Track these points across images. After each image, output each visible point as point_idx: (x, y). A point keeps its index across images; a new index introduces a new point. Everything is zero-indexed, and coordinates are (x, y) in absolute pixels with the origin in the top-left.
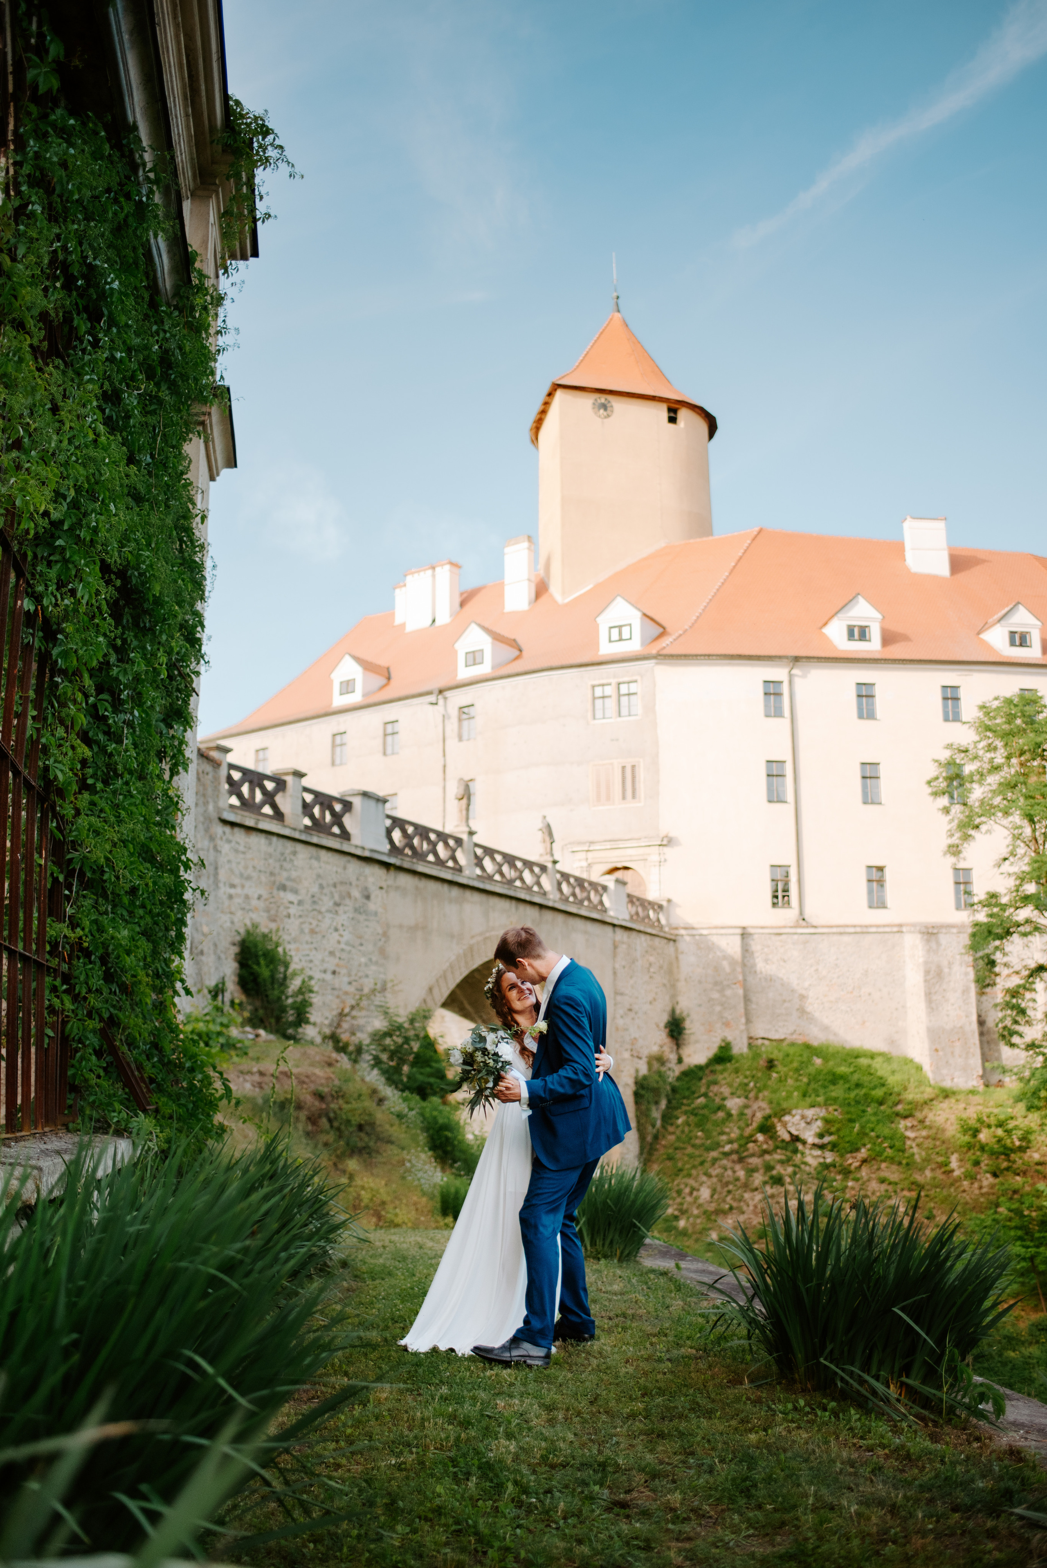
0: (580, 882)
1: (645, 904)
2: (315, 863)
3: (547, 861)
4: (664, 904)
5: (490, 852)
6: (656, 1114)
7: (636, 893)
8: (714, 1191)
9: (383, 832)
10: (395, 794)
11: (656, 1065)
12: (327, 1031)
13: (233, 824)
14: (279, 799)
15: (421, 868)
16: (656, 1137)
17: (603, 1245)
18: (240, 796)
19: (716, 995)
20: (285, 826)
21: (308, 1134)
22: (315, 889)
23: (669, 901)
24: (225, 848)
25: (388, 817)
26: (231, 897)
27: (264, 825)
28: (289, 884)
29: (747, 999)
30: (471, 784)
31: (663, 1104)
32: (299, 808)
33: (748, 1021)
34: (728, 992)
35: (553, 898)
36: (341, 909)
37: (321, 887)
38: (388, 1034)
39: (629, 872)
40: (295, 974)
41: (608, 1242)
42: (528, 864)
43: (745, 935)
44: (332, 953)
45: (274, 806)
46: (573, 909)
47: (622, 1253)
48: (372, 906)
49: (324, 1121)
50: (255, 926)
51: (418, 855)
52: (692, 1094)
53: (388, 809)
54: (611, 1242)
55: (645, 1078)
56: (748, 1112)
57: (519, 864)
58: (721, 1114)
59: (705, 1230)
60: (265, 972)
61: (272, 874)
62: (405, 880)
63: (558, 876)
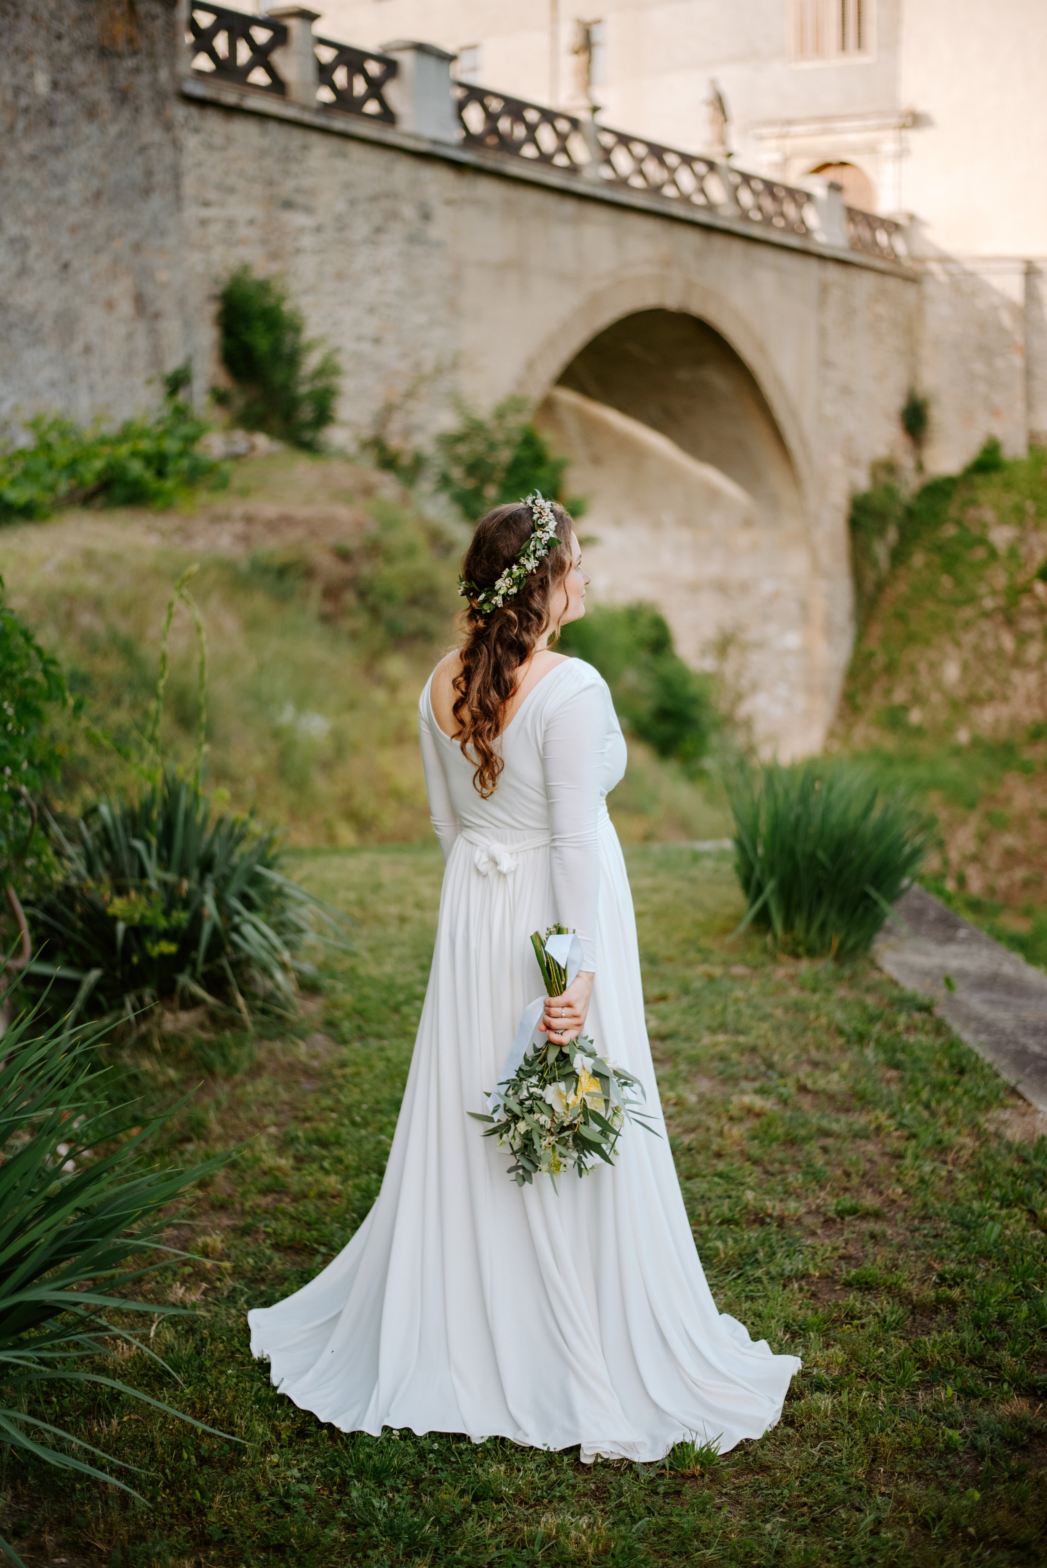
0: (770, 186)
1: (872, 221)
2: (339, 164)
3: (716, 154)
4: (903, 221)
5: (624, 140)
6: (881, 551)
7: (859, 204)
9: (449, 109)
10: (473, 47)
11: (883, 476)
12: (367, 433)
13: (201, 103)
14: (277, 58)
15: (514, 168)
16: (880, 586)
17: (808, 930)
18: (213, 54)
19: (979, 367)
20: (289, 104)
21: (326, 619)
22: (340, 206)
23: (912, 218)
24: (191, 142)
25: (461, 85)
26: (204, 223)
27: (255, 102)
28: (300, 199)
29: (1029, 374)
30: (593, 27)
31: (892, 535)
32: (311, 73)
33: (1030, 405)
34: (1000, 363)
35: (726, 216)
36: (384, 237)
37: (352, 203)
38: (463, 438)
39: (846, 171)
40: (311, 345)
41: (816, 925)
42: (687, 159)
43: (1030, 271)
44: (371, 310)
45: (271, 71)
46: (756, 231)
47: (842, 945)
48: (435, 231)
49: (350, 598)
50: (246, 268)
51: (508, 146)
52: (937, 519)
53: (461, 71)
54: (823, 927)
55: (866, 497)
56: (1023, 551)
57: (672, 160)
58: (980, 553)
59: (950, 728)
60: (262, 343)
61: (270, 183)
62: (487, 189)
63: (738, 179)
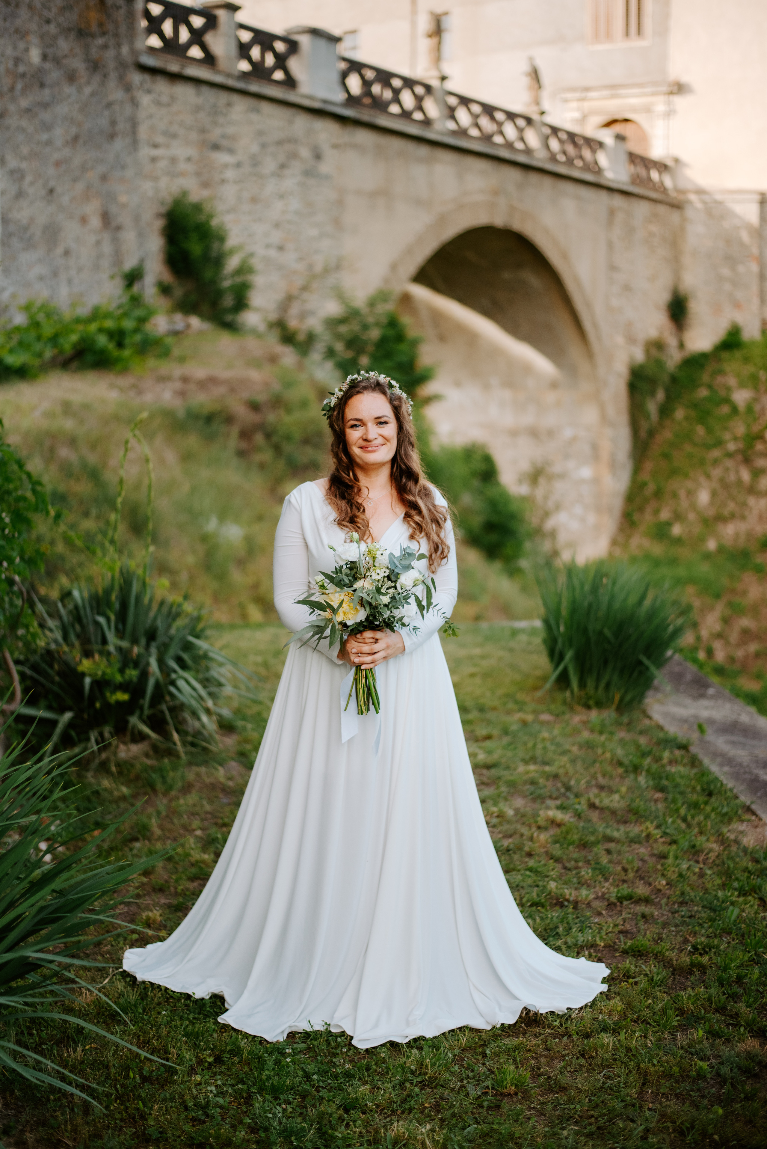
0: (572, 136)
1: (647, 163)
2: (254, 117)
3: (533, 113)
4: (670, 163)
5: (465, 101)
6: (652, 407)
7: (637, 150)
8: (714, 494)
9: (335, 77)
10: (353, 32)
11: (654, 352)
12: (273, 316)
13: (153, 71)
14: (209, 38)
15: (383, 121)
16: (651, 433)
17: (597, 688)
18: (161, 35)
19: (726, 272)
20: (218, 72)
21: (241, 454)
22: (255, 148)
23: (677, 161)
24: (145, 100)
25: (344, 59)
26: (154, 160)
27: (192, 71)
28: (224, 143)
29: (762, 277)
30: (444, 19)
31: (660, 395)
32: (234, 50)
33: (763, 302)
34: (741, 269)
35: (540, 158)
36: (287, 172)
37: (263, 146)
38: (342, 321)
39: (628, 125)
40: (231, 252)
41: (602, 684)
42: (511, 116)
43: (763, 202)
44: (277, 225)
45: (204, 48)
46: (562, 170)
47: (622, 699)
48: (325, 168)
49: (259, 438)
50: (185, 193)
51: (379, 105)
52: (694, 384)
53: (344, 49)
54: (608, 686)
55: (642, 367)
56: (757, 408)
57: (500, 116)
58: (725, 409)
59: (702, 539)
60: (196, 249)
61: (203, 131)
62: (363, 136)
63: (548, 131)
